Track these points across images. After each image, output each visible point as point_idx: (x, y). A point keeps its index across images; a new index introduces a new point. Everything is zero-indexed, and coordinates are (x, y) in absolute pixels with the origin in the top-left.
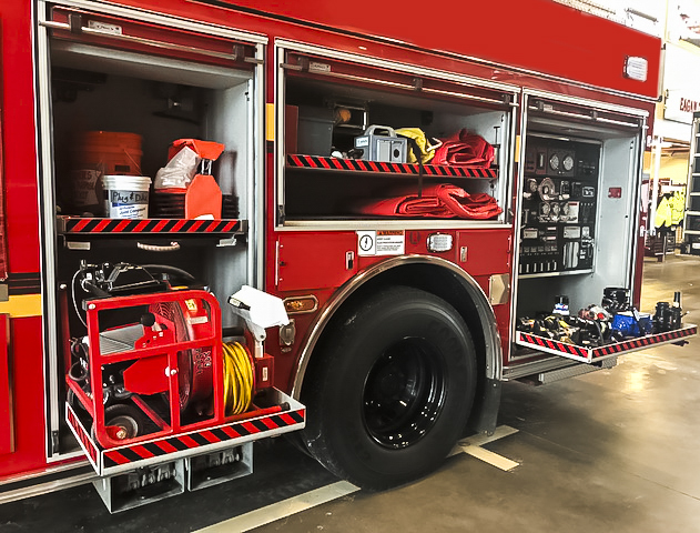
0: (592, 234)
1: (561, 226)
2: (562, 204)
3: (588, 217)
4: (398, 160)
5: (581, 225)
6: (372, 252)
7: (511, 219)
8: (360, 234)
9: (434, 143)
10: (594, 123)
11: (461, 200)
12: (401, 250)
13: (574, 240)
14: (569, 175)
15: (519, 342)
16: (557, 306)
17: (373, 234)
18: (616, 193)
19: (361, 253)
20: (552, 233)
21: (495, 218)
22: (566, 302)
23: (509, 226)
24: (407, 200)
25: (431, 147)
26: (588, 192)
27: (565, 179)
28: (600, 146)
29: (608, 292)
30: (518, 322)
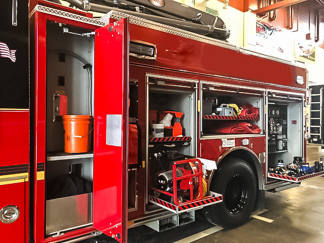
0: (286, 137)
1: (277, 135)
2: (277, 127)
3: (285, 132)
4: (231, 115)
5: (283, 134)
6: (226, 146)
7: (264, 133)
8: (223, 140)
9: (241, 109)
10: (288, 99)
11: (250, 127)
12: (234, 145)
13: (281, 140)
14: (279, 116)
15: (269, 176)
16: (280, 163)
17: (226, 140)
18: (294, 122)
19: (223, 146)
20: (274, 137)
21: (259, 133)
22: (282, 162)
23: (264, 136)
24: (234, 128)
25: (240, 110)
26: (284, 123)
27: (277, 118)
28: (287, 106)
29: (295, 158)
30: (269, 170)
